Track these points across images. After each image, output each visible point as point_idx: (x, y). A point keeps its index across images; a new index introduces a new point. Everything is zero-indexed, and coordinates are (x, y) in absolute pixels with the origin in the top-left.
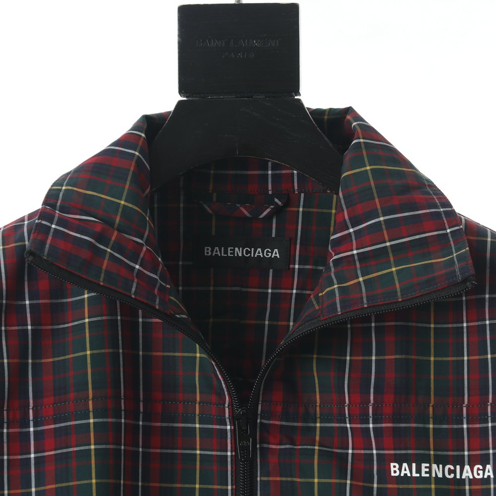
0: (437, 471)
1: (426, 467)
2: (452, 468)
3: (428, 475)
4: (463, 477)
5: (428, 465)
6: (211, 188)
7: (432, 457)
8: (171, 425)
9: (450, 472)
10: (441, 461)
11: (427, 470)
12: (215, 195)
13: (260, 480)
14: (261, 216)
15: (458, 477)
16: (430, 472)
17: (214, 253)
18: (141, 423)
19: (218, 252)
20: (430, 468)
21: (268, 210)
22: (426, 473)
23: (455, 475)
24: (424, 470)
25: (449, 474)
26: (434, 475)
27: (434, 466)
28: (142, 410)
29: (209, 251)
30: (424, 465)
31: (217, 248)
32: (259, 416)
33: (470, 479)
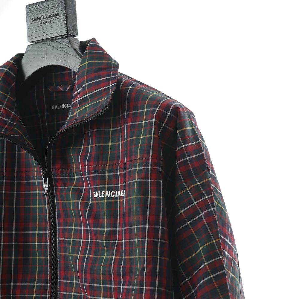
0: (108, 194)
1: (103, 193)
2: (114, 192)
3: (104, 196)
4: (118, 196)
5: (104, 192)
6: (53, 81)
7: (106, 188)
8: (28, 181)
9: (113, 194)
10: (110, 189)
11: (104, 194)
12: (55, 83)
13: (57, 202)
14: (67, 90)
15: (116, 196)
16: (104, 195)
17: (56, 108)
18: (15, 181)
19: (57, 107)
20: (105, 193)
21: (69, 87)
22: (103, 195)
23: (115, 196)
24: (103, 194)
25: (113, 195)
26: (106, 196)
27: (107, 192)
28: (16, 176)
29: (54, 107)
30: (103, 192)
31: (56, 106)
32: (53, 175)
33: (120, 197)
